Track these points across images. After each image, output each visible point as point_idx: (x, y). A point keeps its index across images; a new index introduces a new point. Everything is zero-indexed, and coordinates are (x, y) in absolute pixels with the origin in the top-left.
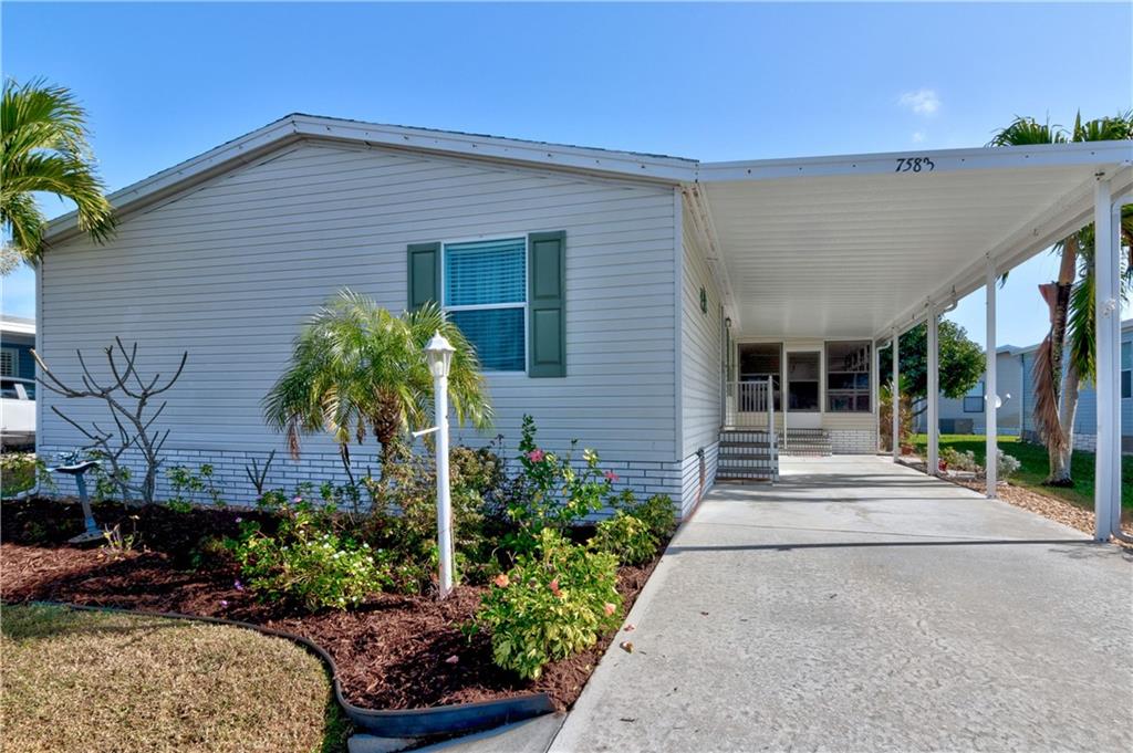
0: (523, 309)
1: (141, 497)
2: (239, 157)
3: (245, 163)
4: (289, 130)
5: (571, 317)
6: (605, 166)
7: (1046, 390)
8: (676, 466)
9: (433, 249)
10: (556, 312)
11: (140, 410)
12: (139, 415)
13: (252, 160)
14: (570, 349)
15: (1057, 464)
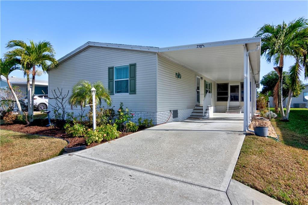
0: (128, 80)
1: (62, 119)
2: (80, 51)
3: (81, 52)
4: (88, 45)
5: (137, 81)
8: (156, 113)
10: (134, 80)
11: (62, 101)
13: (83, 51)
14: (137, 88)
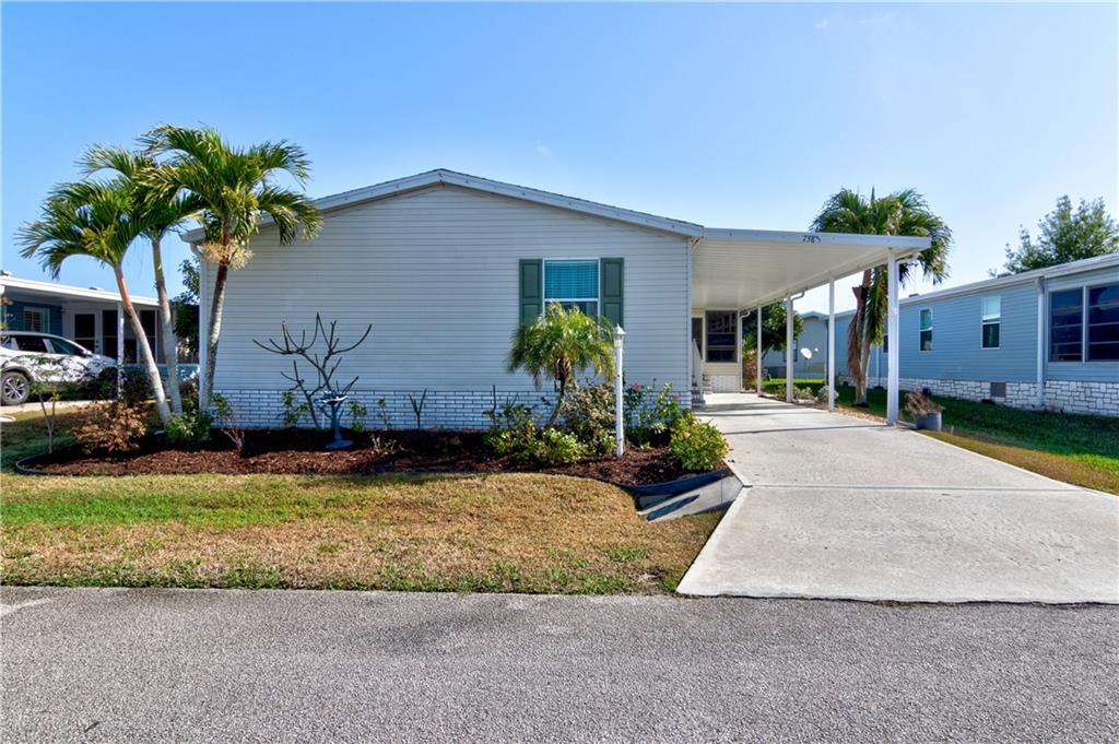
0: (596, 303)
4: (437, 179)
5: (626, 308)
6: (651, 224)
7: (854, 351)
9: (538, 263)
10: (617, 305)
11: (325, 363)
12: (324, 366)
14: (625, 325)
15: (860, 393)
